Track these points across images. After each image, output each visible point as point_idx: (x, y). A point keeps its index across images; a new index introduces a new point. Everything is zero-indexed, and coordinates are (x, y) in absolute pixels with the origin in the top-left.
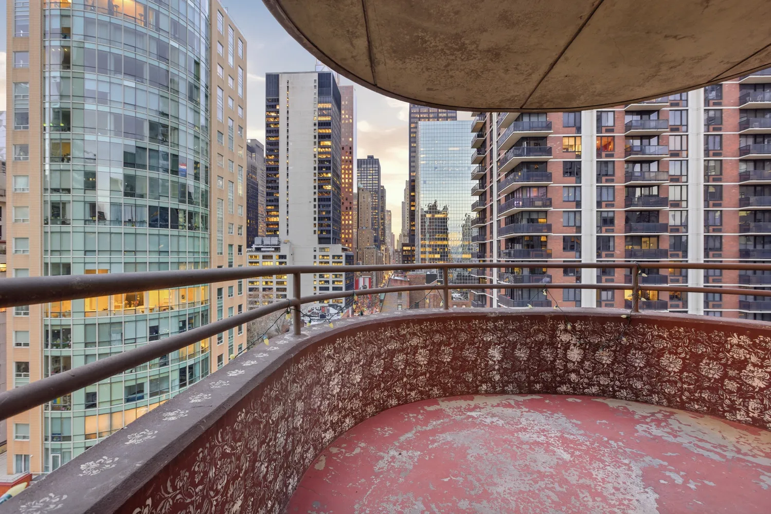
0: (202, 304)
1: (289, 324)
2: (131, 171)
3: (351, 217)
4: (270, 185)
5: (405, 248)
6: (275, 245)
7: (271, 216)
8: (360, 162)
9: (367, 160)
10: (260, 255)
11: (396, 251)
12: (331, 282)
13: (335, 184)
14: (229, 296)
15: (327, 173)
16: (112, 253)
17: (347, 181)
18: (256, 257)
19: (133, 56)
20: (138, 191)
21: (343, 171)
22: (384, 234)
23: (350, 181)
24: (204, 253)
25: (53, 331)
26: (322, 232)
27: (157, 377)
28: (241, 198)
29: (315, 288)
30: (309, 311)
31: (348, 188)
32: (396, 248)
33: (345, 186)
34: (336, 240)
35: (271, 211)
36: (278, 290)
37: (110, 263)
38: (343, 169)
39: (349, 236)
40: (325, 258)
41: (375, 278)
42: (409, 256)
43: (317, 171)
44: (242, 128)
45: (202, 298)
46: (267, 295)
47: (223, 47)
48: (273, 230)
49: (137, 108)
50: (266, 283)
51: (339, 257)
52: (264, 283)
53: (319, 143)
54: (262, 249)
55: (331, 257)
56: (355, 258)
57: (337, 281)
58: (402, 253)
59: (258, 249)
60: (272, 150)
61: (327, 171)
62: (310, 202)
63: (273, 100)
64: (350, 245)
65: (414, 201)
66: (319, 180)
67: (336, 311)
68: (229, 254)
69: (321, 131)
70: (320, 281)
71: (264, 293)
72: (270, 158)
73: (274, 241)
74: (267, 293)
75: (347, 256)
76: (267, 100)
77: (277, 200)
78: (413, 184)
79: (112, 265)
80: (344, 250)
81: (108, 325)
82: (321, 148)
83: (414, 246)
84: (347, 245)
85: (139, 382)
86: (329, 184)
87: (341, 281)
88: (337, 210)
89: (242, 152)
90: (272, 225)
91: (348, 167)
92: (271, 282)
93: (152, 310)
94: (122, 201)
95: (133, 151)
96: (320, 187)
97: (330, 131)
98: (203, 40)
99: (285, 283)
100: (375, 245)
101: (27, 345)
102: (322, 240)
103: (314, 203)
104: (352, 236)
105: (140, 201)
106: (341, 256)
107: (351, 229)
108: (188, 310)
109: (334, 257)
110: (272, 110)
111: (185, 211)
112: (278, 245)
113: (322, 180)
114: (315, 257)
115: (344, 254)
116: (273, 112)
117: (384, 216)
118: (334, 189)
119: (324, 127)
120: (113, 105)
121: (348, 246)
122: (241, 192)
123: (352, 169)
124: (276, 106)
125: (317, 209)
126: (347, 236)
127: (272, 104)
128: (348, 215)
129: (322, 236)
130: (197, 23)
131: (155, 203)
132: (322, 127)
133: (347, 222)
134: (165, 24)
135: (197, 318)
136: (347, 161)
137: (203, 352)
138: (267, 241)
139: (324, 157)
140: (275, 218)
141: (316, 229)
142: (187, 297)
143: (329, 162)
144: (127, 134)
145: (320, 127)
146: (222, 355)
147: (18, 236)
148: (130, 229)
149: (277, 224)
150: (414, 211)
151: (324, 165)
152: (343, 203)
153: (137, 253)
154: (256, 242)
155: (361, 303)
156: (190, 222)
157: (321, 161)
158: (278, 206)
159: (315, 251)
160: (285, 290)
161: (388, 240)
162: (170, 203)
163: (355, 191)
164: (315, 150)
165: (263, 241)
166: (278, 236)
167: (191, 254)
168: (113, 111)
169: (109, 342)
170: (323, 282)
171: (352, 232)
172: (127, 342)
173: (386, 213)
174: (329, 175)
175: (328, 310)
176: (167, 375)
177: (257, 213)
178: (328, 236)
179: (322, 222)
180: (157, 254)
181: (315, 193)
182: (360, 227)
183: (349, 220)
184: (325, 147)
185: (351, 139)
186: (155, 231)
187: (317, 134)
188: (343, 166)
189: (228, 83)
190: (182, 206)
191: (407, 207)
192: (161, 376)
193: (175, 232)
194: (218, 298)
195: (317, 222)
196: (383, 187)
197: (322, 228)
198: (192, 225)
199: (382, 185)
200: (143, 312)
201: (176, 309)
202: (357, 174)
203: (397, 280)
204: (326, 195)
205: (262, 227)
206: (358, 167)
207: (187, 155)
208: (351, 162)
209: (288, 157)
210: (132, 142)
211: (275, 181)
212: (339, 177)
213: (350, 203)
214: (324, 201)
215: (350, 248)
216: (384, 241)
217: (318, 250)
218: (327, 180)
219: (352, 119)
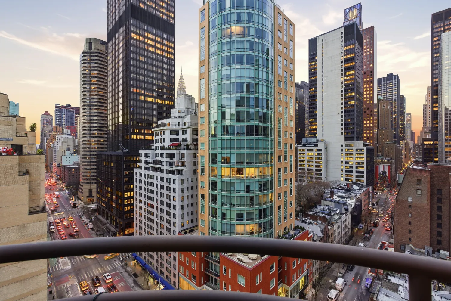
0: (270, 176)
1: (323, 192)
2: (238, 109)
3: (371, 121)
4: (312, 106)
5: (426, 143)
6: (315, 143)
7: (313, 125)
8: (380, 81)
9: (386, 78)
10: (306, 149)
11: (417, 145)
12: (354, 167)
13: (358, 99)
14: (285, 173)
15: (351, 93)
16: (232, 149)
17: (368, 96)
18: (303, 150)
19: (239, 53)
20: (241, 119)
21: (365, 89)
22: (403, 132)
23: (371, 95)
24: (271, 148)
25: (211, 183)
26: (347, 133)
27: (249, 211)
28: (292, 116)
29: (342, 170)
30: (338, 186)
31: (369, 101)
32: (416, 142)
33: (367, 100)
34: (359, 138)
35: (312, 122)
36: (316, 170)
37: (231, 154)
38: (365, 88)
39: (370, 135)
40: (350, 150)
41: (394, 166)
42: (432, 149)
43: (343, 93)
44: (292, 76)
45: (270, 173)
46: (309, 173)
47: (281, 32)
48: (314, 133)
49: (241, 78)
50: (309, 166)
51: (361, 150)
52: (308, 166)
53: (345, 73)
54: (307, 146)
55: (355, 150)
56: (375, 151)
57: (360, 167)
58: (423, 147)
59: (304, 146)
60: (313, 85)
61: (352, 92)
62: (339, 114)
63: (313, 55)
64: (371, 141)
65: (437, 102)
66: (345, 98)
67: (359, 188)
68: (285, 149)
69: (346, 65)
70: (346, 166)
71: (308, 171)
72: (311, 90)
73: (314, 140)
74: (309, 172)
75: (368, 150)
76: (309, 55)
77: (316, 115)
78: (435, 88)
79: (232, 155)
80: (365, 145)
81: (230, 183)
82: (347, 77)
83: (437, 140)
84: (368, 142)
85: (242, 212)
86: (353, 100)
87: (363, 167)
88: (359, 117)
89: (292, 90)
90: (313, 130)
91: (370, 86)
92: (312, 165)
93: (247, 177)
94: (235, 124)
95: (239, 99)
96: (346, 103)
97: (354, 63)
98: (270, 33)
99: (321, 166)
100: (395, 141)
101: (204, 187)
102: (347, 139)
103: (341, 114)
104: (373, 135)
105: (242, 123)
106: (363, 149)
107: (371, 130)
108: (263, 179)
109: (357, 150)
110: (313, 60)
111: (262, 126)
112: (317, 143)
113: (347, 98)
114: (342, 150)
115: (365, 148)
116: (313, 62)
117: (404, 118)
118: (357, 103)
119: (349, 62)
120: (232, 79)
121: (370, 142)
122: (291, 113)
123: (373, 87)
124: (315, 57)
125: (344, 118)
126: (368, 135)
127: (312, 57)
128: (370, 120)
129: (347, 136)
130: (267, 25)
131: (248, 124)
132: (347, 62)
133: (368, 125)
134: (252, 32)
135: (268, 183)
136: (368, 82)
137: (270, 202)
138: (310, 140)
139: (349, 82)
140: (315, 126)
141: (343, 131)
142: (263, 172)
143: (353, 85)
144: (237, 92)
145: (346, 63)
146: (280, 206)
147: (202, 142)
148: (238, 137)
149: (316, 129)
150: (437, 111)
151: (349, 88)
152: (365, 112)
153: (241, 149)
154: (303, 141)
155: (380, 184)
156: (264, 132)
157: (346, 86)
158: (317, 119)
159: (342, 146)
160: (321, 170)
161: (408, 136)
162: (254, 123)
163: (375, 102)
164: (342, 79)
165: (307, 141)
166: (316, 137)
167: (265, 149)
168: (232, 82)
169: (230, 191)
170: (348, 167)
171: (373, 132)
172: (237, 192)
173: (406, 116)
174: (353, 94)
175: (352, 187)
176: (253, 211)
177: (305, 124)
178: (352, 135)
179: (348, 126)
180: (249, 149)
181: (342, 108)
182: (380, 128)
183: (370, 123)
184: (349, 75)
185: (371, 65)
186: (248, 138)
187: (343, 68)
188: (365, 86)
189: (284, 52)
190: (261, 124)
191: (429, 109)
192: (251, 211)
193: (257, 138)
194: (279, 174)
195: (343, 127)
196: (403, 95)
197: (348, 131)
198: (265, 133)
199: (401, 94)
200: (243, 178)
201: (258, 178)
202: (377, 90)
203: (415, 169)
204: (351, 108)
205: (307, 132)
206: (378, 84)
207: (262, 96)
208: (372, 82)
209: (323, 87)
210: (239, 95)
211: (315, 103)
212: (362, 94)
213: (371, 111)
214: (349, 112)
215: (371, 143)
216: (403, 137)
217: (344, 145)
218: (352, 98)
219: (373, 50)
